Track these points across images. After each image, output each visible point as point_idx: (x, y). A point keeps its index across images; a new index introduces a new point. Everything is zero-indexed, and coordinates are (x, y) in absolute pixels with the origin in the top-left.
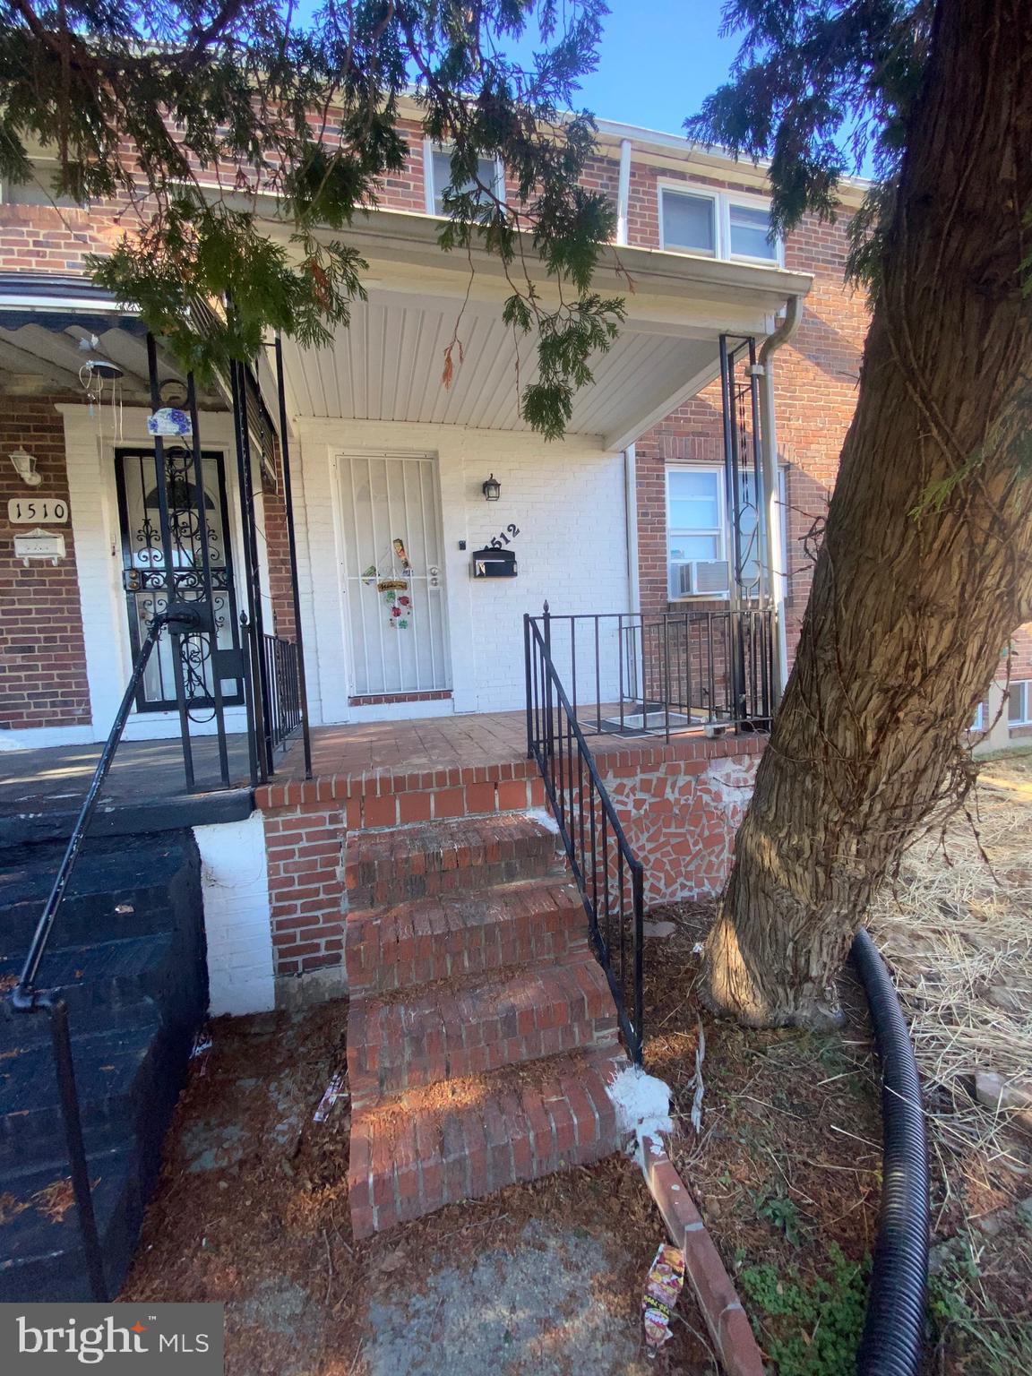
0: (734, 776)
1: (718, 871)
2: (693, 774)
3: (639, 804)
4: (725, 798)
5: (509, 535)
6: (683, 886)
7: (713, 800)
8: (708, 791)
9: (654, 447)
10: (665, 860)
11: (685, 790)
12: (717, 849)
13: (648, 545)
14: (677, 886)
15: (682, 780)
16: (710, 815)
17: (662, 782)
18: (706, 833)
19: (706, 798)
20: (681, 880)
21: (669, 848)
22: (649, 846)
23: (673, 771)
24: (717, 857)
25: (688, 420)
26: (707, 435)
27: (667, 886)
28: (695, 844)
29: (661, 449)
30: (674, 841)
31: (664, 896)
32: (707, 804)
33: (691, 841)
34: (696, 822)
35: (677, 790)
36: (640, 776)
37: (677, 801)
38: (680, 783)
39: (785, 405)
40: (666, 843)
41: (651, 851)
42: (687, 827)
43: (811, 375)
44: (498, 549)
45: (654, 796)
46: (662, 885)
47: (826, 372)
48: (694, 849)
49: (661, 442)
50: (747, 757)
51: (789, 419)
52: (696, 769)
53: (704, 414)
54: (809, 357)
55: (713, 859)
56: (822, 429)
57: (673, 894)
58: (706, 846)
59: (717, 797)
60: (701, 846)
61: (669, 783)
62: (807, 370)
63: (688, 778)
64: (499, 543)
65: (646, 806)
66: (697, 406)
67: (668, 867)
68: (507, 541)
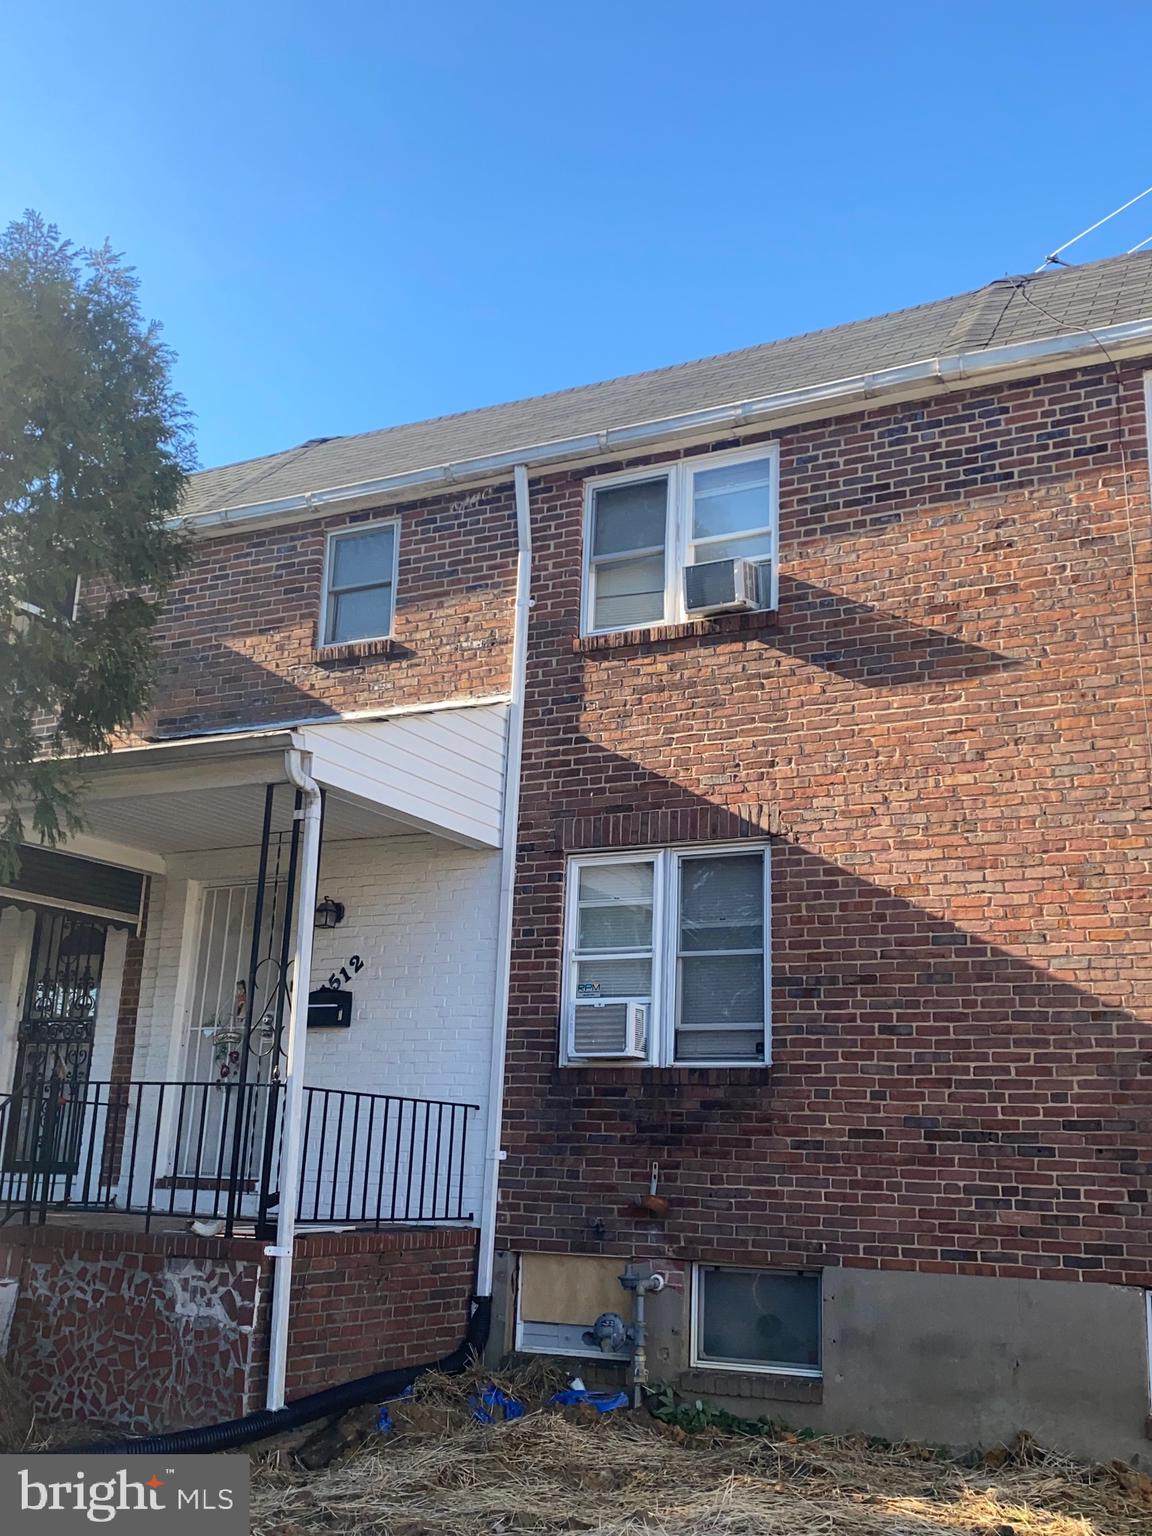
0: (193, 1283)
1: (161, 1400)
2: (150, 1271)
3: (97, 1295)
4: (178, 1308)
5: (351, 971)
6: (124, 1408)
7: (166, 1308)
8: (162, 1296)
9: (546, 836)
10: (111, 1369)
11: (141, 1289)
12: (163, 1371)
13: (527, 978)
14: (117, 1405)
15: (140, 1276)
16: (161, 1327)
17: (120, 1273)
18: (154, 1348)
19: (159, 1303)
20: (121, 1399)
21: (116, 1356)
22: (98, 1347)
23: (131, 1262)
24: (163, 1381)
25: (602, 791)
26: (630, 808)
27: (109, 1403)
28: (142, 1359)
29: (558, 838)
30: (122, 1348)
31: (103, 1413)
32: (159, 1311)
33: (138, 1353)
34: (146, 1332)
35: (133, 1288)
36: (102, 1263)
37: (132, 1299)
38: (137, 1280)
39: (765, 743)
40: (114, 1349)
41: (100, 1354)
42: (136, 1335)
43: (816, 687)
44: (336, 990)
45: (111, 1290)
46: (103, 1398)
47: (845, 675)
48: (140, 1365)
49: (560, 827)
50: (209, 1263)
51: (772, 764)
52: (153, 1266)
53: (627, 778)
54: (815, 660)
55: (158, 1383)
56: (835, 771)
57: (112, 1414)
58: (153, 1365)
59: (171, 1304)
60: (146, 1362)
61: (126, 1276)
62: (810, 681)
63: (146, 1275)
64: (338, 981)
65: (103, 1300)
66: (616, 769)
67: (111, 1379)
68: (348, 978)
